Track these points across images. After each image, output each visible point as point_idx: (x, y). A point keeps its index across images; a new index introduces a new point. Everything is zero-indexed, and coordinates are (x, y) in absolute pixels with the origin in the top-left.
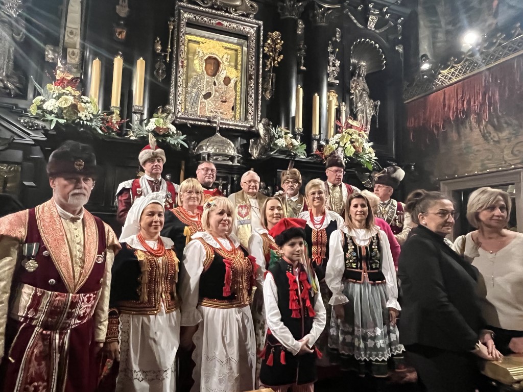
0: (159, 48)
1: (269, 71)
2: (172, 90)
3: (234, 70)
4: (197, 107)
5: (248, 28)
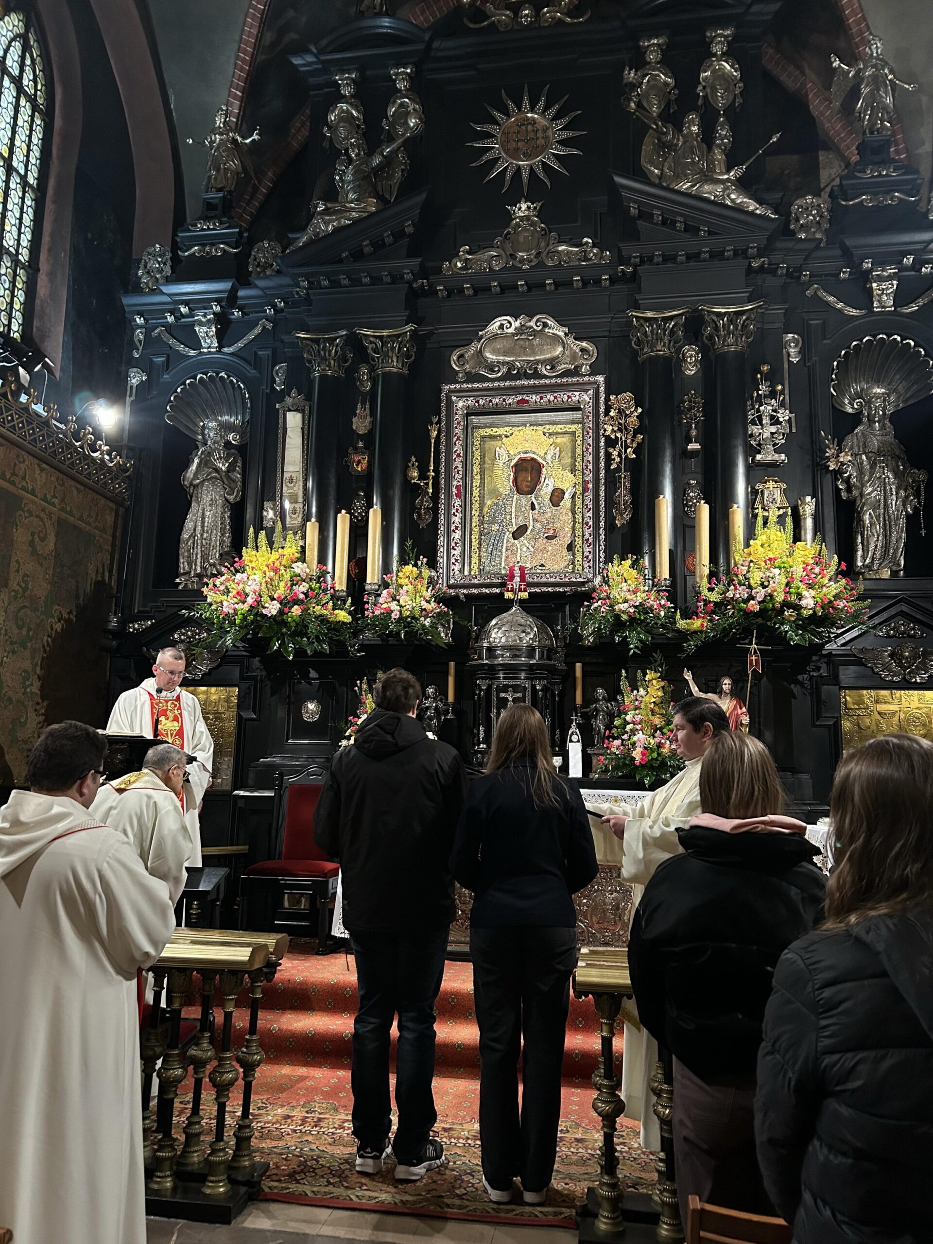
0: (415, 474)
2: (441, 540)
3: (569, 474)
4: (500, 557)
5: (577, 394)
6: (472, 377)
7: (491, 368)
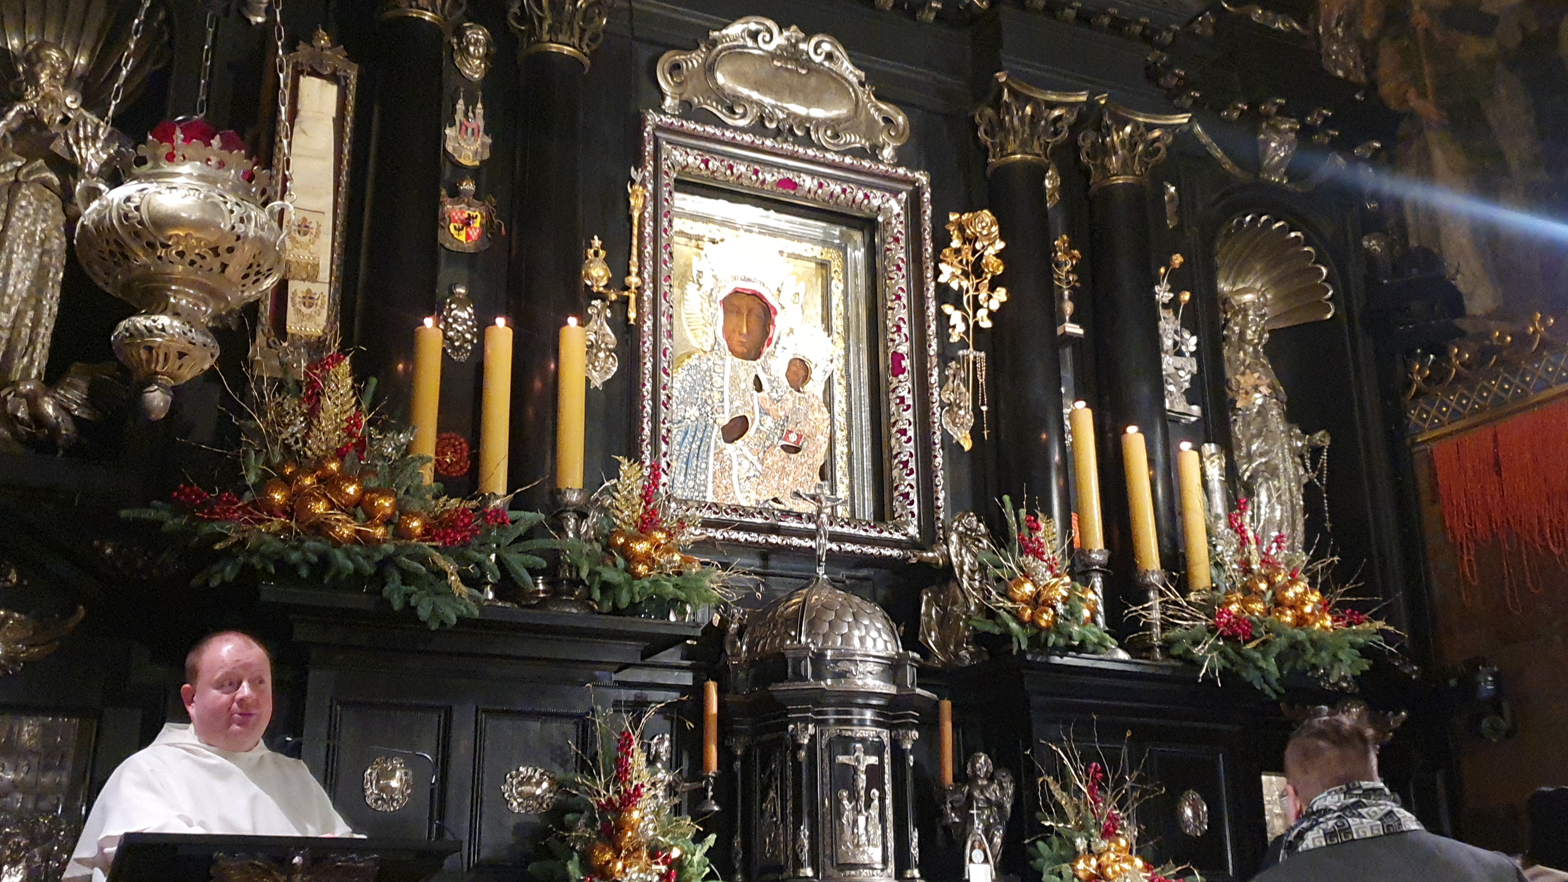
0: (602, 273)
4: (704, 472)
5: (879, 194)
6: (692, 111)
7: (729, 106)
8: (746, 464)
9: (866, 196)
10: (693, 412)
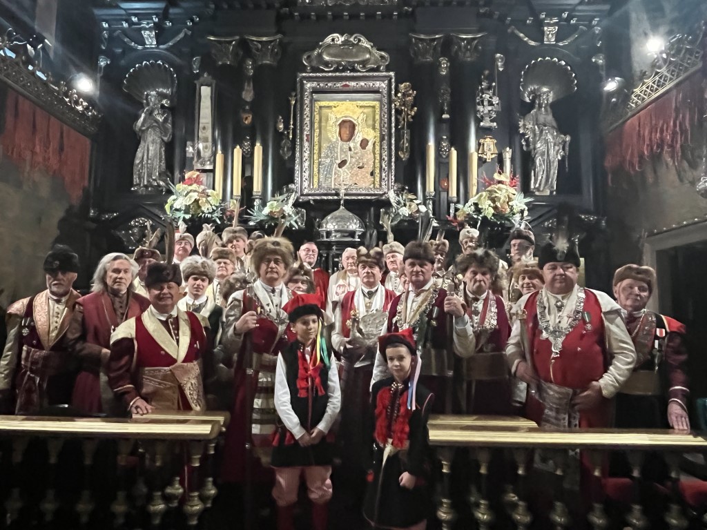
0: (281, 126)
1: (403, 128)
2: (297, 167)
3: (371, 130)
4: (331, 178)
5: (378, 82)
6: (315, 70)
7: (327, 64)
8: (345, 174)
9: (373, 84)
10: (328, 161)
